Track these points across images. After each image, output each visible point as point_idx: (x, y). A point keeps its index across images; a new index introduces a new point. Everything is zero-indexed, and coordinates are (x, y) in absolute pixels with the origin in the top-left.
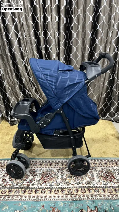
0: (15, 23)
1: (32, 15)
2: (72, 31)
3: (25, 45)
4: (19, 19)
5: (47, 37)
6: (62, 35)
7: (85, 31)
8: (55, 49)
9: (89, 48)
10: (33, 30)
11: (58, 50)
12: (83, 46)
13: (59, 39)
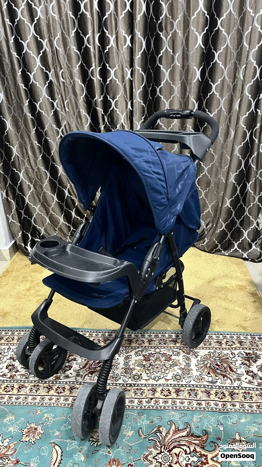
0: (43, 50)
1: (77, 33)
2: (161, 66)
3: (62, 96)
4: (51, 41)
5: (108, 80)
6: (138, 76)
7: (188, 66)
8: (125, 106)
9: (195, 102)
10: (77, 66)
11: (129, 106)
12: (184, 98)
13: (131, 82)
